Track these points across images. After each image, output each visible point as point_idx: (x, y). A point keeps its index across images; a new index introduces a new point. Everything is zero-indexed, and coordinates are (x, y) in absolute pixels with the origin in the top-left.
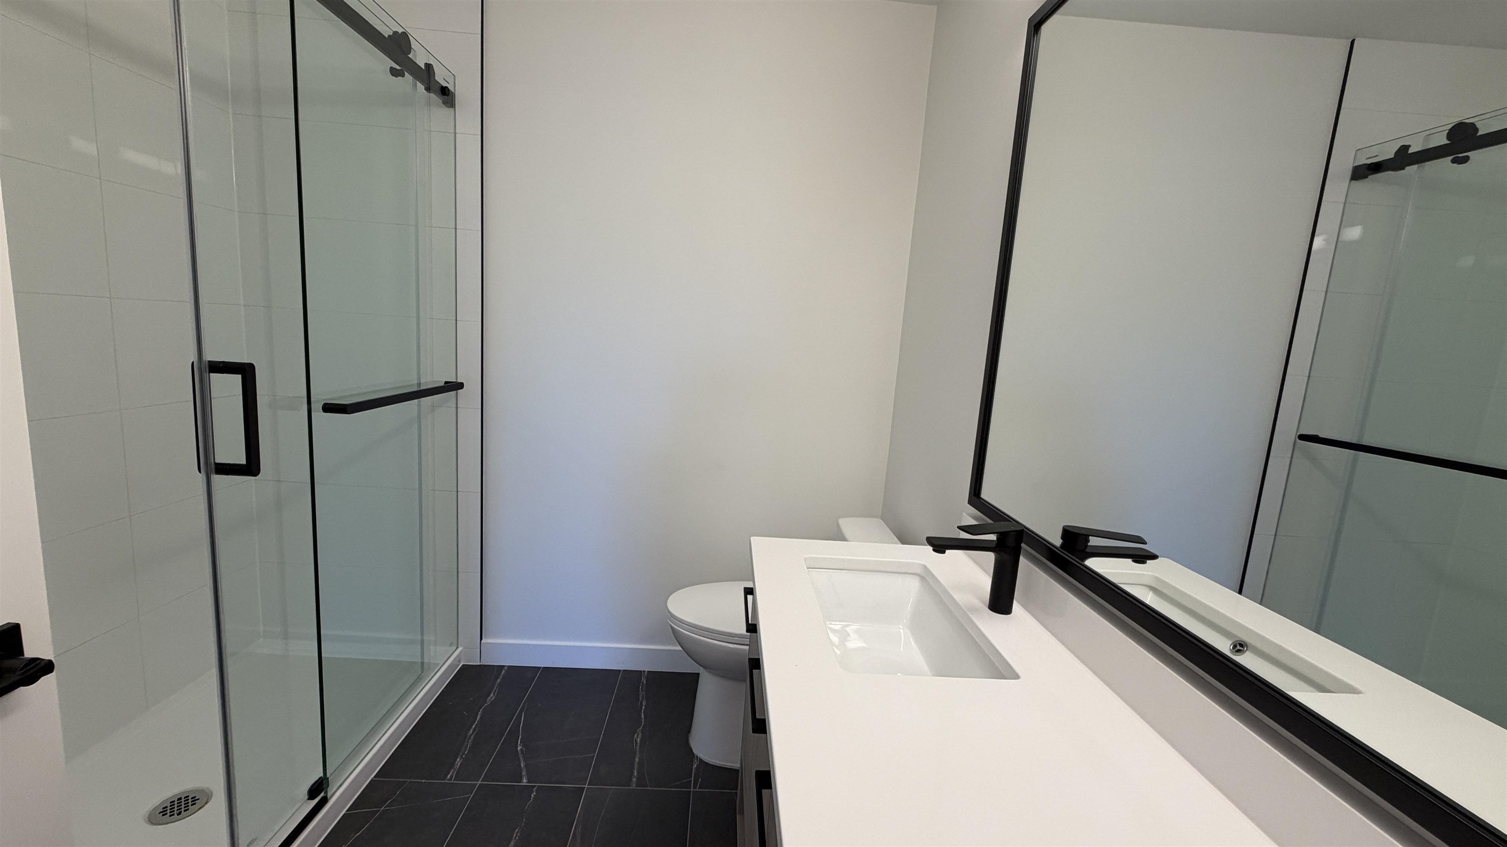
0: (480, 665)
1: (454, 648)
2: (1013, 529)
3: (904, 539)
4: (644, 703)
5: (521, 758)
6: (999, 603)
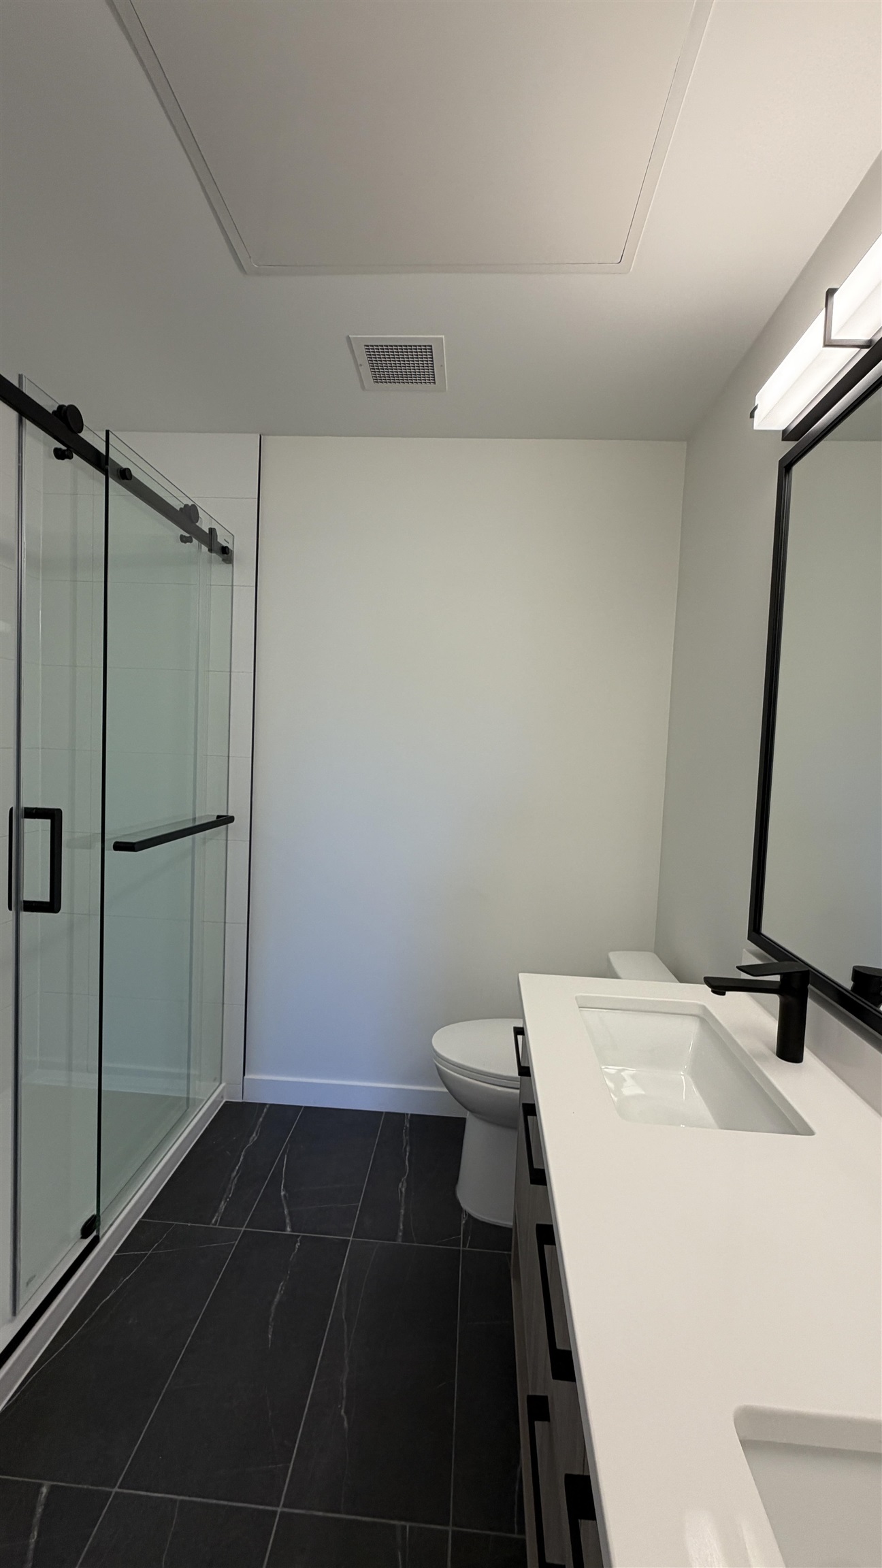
0: (243, 1103)
1: (218, 1084)
2: (797, 969)
3: (681, 978)
4: (408, 1149)
5: (285, 1205)
6: (789, 1050)
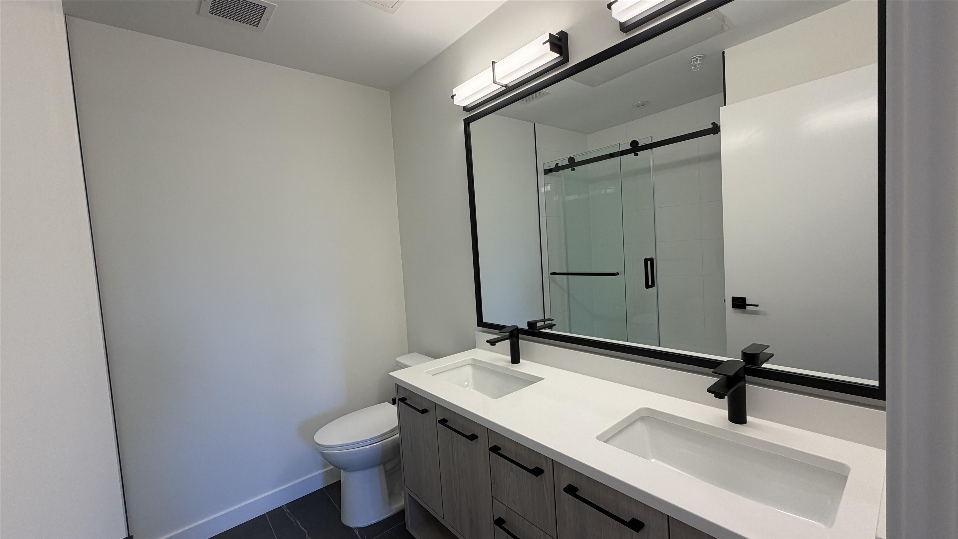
4: (298, 522)
6: (515, 359)
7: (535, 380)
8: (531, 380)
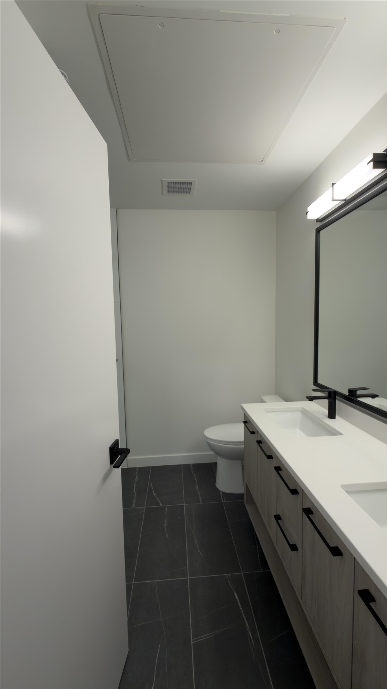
0: (127, 468)
2: (332, 391)
3: (288, 400)
4: (195, 475)
5: (157, 498)
6: (332, 415)
7: (338, 433)
8: (333, 432)
